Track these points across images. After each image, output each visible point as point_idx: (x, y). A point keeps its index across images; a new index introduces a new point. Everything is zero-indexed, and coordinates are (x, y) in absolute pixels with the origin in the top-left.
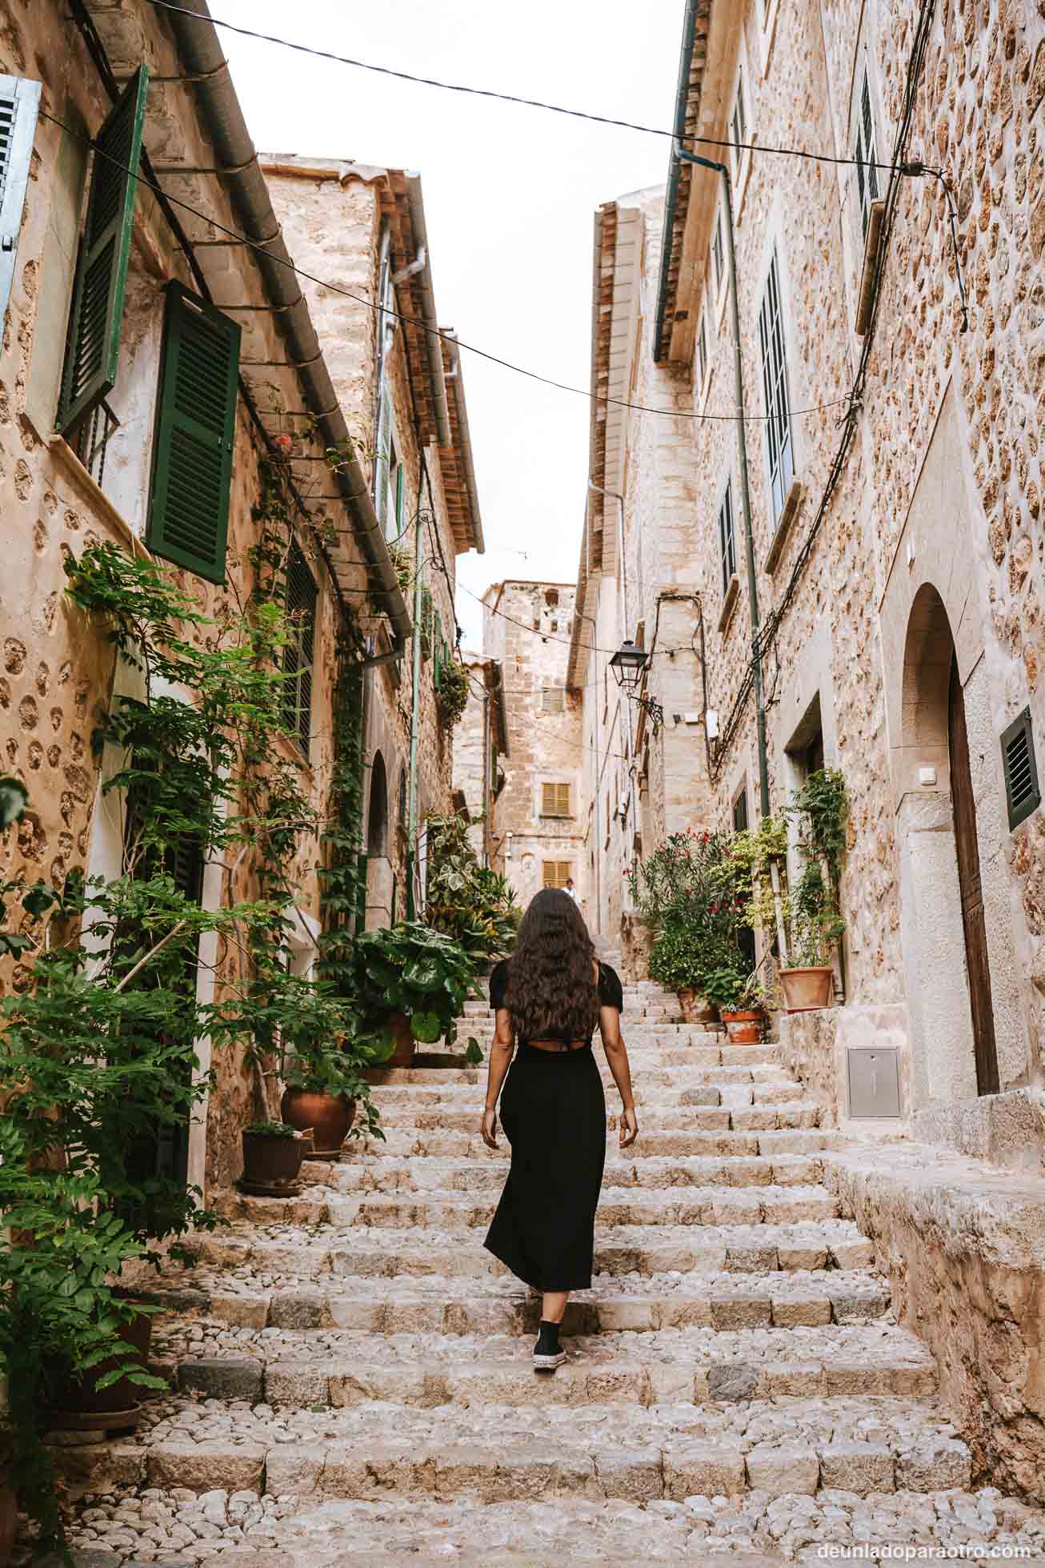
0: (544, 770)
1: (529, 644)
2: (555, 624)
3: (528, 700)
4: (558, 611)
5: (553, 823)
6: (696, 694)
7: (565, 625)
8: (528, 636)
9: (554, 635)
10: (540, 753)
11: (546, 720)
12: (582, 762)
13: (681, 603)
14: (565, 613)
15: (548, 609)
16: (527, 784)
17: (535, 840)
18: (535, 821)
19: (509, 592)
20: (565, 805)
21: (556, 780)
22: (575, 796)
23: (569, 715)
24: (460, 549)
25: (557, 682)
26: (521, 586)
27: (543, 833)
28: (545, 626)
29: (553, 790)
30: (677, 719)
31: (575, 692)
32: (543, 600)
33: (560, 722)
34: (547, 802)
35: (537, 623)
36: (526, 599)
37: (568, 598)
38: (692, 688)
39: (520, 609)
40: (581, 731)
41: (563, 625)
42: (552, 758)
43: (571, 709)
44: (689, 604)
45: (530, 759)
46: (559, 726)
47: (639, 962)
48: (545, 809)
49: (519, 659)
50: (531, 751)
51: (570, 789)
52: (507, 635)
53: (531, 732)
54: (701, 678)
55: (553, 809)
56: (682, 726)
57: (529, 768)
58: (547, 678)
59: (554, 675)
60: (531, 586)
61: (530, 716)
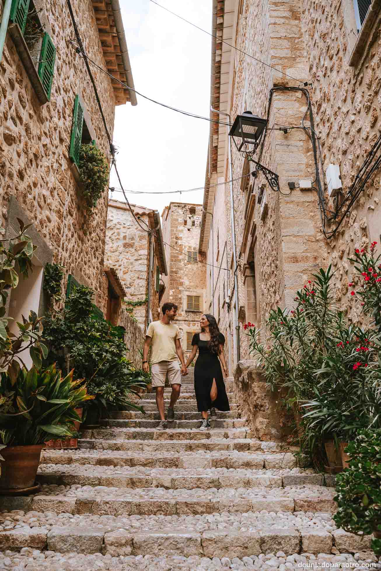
0: (189, 289)
1: (182, 231)
2: (194, 222)
3: (181, 257)
4: (195, 217)
5: (192, 315)
6: (308, 165)
7: (198, 223)
8: (181, 228)
9: (194, 227)
10: (186, 282)
11: (189, 266)
12: (206, 286)
13: (291, 93)
14: (198, 218)
15: (190, 216)
16: (180, 296)
17: (183, 322)
18: (183, 313)
19: (173, 208)
20: (198, 306)
21: (194, 294)
22: (203, 301)
23: (200, 264)
24: (119, 102)
25: (194, 249)
26: (179, 205)
27: (187, 319)
28: (189, 222)
29: (192, 300)
30: (292, 186)
31: (202, 253)
32: (188, 212)
33: (195, 267)
34: (189, 305)
35: (186, 222)
36: (180, 211)
37: (199, 210)
38: (305, 160)
39: (177, 215)
40: (205, 272)
41: (197, 223)
42: (192, 284)
43: (201, 262)
44: (299, 94)
45: (182, 284)
46: (195, 269)
47: (260, 419)
48: (188, 308)
49: (177, 238)
50: (182, 281)
51: (200, 299)
52: (172, 227)
53: (182, 272)
54: (312, 153)
55: (191, 308)
56: (297, 193)
57: (181, 288)
58: (190, 247)
59: (193, 246)
60: (183, 205)
61: (182, 263)
